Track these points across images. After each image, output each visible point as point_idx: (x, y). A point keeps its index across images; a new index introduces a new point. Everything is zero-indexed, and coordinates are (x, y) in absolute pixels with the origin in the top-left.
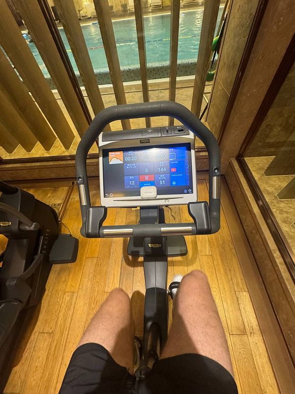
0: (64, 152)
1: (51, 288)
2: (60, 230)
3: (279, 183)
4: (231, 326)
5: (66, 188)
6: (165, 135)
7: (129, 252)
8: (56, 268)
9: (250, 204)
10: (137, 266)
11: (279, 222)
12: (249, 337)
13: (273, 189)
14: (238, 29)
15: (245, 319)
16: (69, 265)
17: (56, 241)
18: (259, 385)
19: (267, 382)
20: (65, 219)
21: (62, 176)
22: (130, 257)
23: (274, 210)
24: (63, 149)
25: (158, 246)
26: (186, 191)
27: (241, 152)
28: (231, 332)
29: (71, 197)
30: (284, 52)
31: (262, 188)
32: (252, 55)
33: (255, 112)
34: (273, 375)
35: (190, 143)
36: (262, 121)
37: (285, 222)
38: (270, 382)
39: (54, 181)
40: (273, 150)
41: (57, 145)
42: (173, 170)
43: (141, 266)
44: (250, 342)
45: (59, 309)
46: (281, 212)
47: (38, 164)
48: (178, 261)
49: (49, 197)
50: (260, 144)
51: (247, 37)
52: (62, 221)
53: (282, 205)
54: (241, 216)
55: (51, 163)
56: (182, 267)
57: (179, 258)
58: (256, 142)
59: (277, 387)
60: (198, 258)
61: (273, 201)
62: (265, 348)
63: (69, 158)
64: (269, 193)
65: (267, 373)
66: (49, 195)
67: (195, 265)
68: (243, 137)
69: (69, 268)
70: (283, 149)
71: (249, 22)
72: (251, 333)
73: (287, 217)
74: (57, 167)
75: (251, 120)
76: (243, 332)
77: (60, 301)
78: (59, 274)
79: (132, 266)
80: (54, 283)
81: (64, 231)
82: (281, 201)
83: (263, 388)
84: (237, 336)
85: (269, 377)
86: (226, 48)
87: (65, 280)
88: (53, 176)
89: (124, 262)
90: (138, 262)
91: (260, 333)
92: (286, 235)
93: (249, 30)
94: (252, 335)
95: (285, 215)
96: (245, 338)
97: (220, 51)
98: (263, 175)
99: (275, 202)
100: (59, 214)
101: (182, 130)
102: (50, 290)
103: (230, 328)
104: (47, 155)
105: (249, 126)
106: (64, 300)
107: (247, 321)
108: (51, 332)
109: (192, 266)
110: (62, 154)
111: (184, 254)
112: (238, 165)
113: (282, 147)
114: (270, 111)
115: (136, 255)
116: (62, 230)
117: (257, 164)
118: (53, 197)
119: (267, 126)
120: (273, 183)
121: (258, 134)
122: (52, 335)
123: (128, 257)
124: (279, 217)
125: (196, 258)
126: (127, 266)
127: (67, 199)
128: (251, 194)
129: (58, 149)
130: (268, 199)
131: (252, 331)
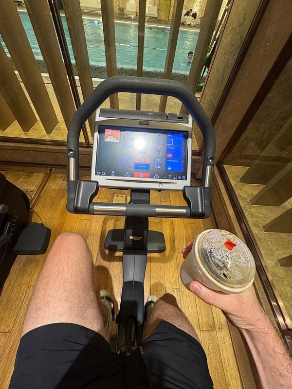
0: (44, 136)
1: (12, 282)
2: (30, 218)
3: (252, 191)
4: (202, 322)
5: (42, 175)
6: (164, 120)
7: (107, 246)
8: (21, 259)
9: (226, 207)
10: (113, 261)
11: (250, 225)
12: (218, 333)
13: (246, 196)
14: (229, 48)
15: (215, 315)
16: (38, 257)
17: (25, 229)
18: (224, 378)
19: (232, 375)
20: (38, 207)
21: (40, 161)
22: (107, 251)
23: (246, 214)
24: (44, 132)
25: (139, 238)
26: (180, 177)
27: (221, 160)
28: (202, 327)
29: (47, 184)
30: (267, 73)
31: (237, 193)
32: (240, 72)
33: (237, 124)
34: (237, 368)
35: (188, 132)
36: (242, 133)
37: (255, 225)
38: (234, 375)
39: (29, 166)
40: (248, 161)
41: (37, 128)
42: (170, 155)
43: (117, 261)
44: (219, 337)
45: (20, 305)
46: (252, 216)
47: (13, 144)
48: (156, 258)
49: (21, 182)
50: (238, 154)
51: (237, 55)
52: (34, 209)
53: (253, 210)
54: (217, 217)
55: (29, 146)
56: (159, 264)
57: (156, 255)
58: (235, 152)
59: (239, 379)
60: (175, 255)
61: (247, 206)
62: (231, 342)
63: (49, 143)
64: (243, 199)
65: (232, 366)
66: (21, 180)
67: (171, 262)
68: (225, 146)
69: (37, 260)
70: (256, 162)
71: (239, 44)
72: (219, 329)
73: (257, 221)
74: (35, 150)
75: (233, 130)
76: (212, 328)
77: (22, 296)
78: (24, 266)
79: (108, 261)
80: (17, 276)
81: (35, 219)
82: (252, 206)
83: (227, 381)
84: (207, 331)
85: (233, 370)
86: (216, 63)
87: (31, 273)
88: (28, 160)
89: (100, 256)
90: (114, 256)
91: (227, 328)
92: (255, 236)
93: (239, 50)
94: (221, 330)
95: (255, 219)
96: (214, 333)
97: (211, 66)
98: (238, 182)
99: (248, 207)
100: (32, 201)
101: (182, 118)
102: (11, 284)
103: (201, 324)
104: (24, 136)
105: (231, 136)
106: (27, 295)
107: (217, 317)
108: (7, 331)
109: (168, 263)
110: (41, 137)
111: (162, 250)
112: (217, 171)
113: (256, 160)
114: (249, 124)
115: (113, 249)
116: (33, 218)
117: (234, 172)
118: (26, 182)
119: (245, 138)
120: (246, 190)
121: (237, 145)
122: (8, 334)
123: (104, 251)
124: (250, 221)
125: (174, 255)
126: (103, 260)
127: (42, 185)
128: (228, 198)
129: (38, 132)
130: (242, 203)
131: (220, 326)
